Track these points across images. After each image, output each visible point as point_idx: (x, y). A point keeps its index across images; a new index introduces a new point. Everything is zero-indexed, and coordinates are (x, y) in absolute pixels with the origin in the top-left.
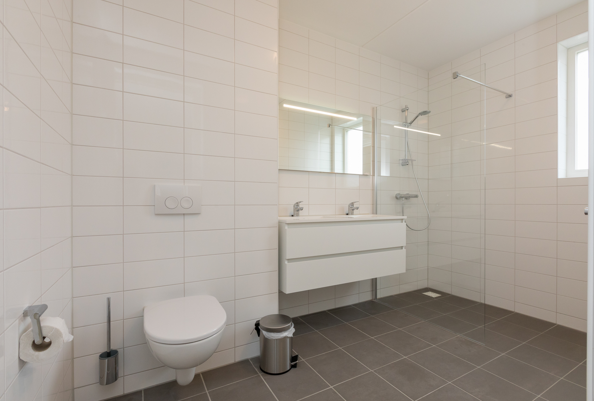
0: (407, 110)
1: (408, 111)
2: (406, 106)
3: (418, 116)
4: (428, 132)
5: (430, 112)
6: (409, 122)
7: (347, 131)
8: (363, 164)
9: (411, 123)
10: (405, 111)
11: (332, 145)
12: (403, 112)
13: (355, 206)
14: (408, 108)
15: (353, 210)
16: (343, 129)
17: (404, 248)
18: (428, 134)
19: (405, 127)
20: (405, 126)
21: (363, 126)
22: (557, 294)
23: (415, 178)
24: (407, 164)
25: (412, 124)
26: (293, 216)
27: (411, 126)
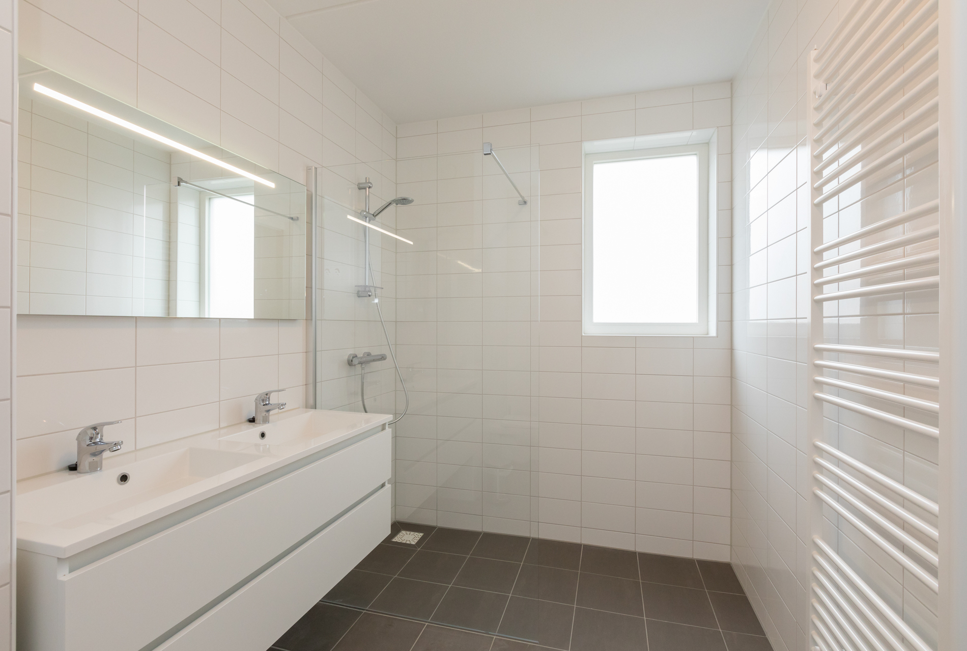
0: (370, 187)
1: (370, 189)
2: (366, 178)
3: (390, 203)
4: (396, 234)
5: (411, 201)
6: (372, 212)
7: (210, 199)
8: (255, 279)
9: (375, 215)
10: (365, 188)
11: (170, 225)
12: (360, 189)
13: (274, 399)
14: (371, 183)
15: (268, 411)
16: (200, 192)
17: (386, 484)
18: (396, 239)
19: (366, 222)
20: (364, 218)
21: (255, 196)
22: (581, 501)
23: (381, 321)
24: (369, 296)
25: (377, 217)
26: (73, 468)
27: (374, 220)
